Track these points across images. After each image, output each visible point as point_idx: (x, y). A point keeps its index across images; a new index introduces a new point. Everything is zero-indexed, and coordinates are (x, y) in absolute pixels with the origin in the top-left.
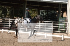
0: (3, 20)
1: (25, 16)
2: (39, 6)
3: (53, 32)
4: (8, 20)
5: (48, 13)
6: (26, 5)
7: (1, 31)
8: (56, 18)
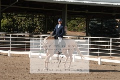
0: (30, 37)
1: (66, 30)
2: (87, 12)
3: (113, 55)
4: (38, 37)
5: (102, 23)
6: (67, 11)
7: (28, 55)
8: (117, 33)
